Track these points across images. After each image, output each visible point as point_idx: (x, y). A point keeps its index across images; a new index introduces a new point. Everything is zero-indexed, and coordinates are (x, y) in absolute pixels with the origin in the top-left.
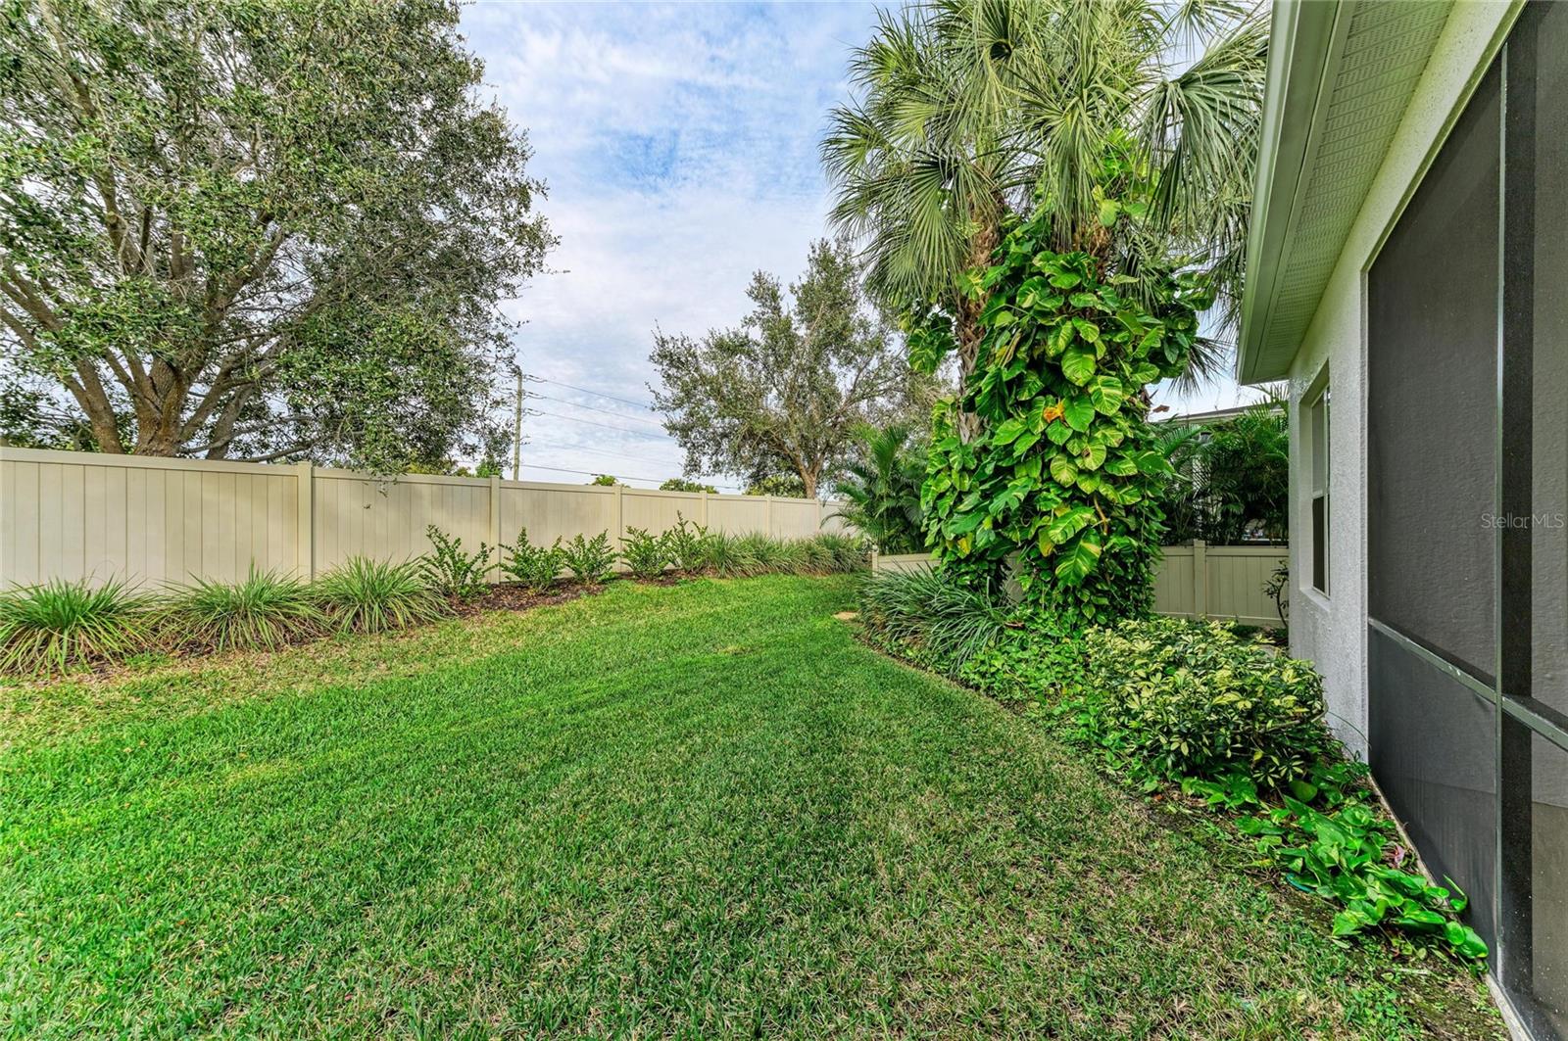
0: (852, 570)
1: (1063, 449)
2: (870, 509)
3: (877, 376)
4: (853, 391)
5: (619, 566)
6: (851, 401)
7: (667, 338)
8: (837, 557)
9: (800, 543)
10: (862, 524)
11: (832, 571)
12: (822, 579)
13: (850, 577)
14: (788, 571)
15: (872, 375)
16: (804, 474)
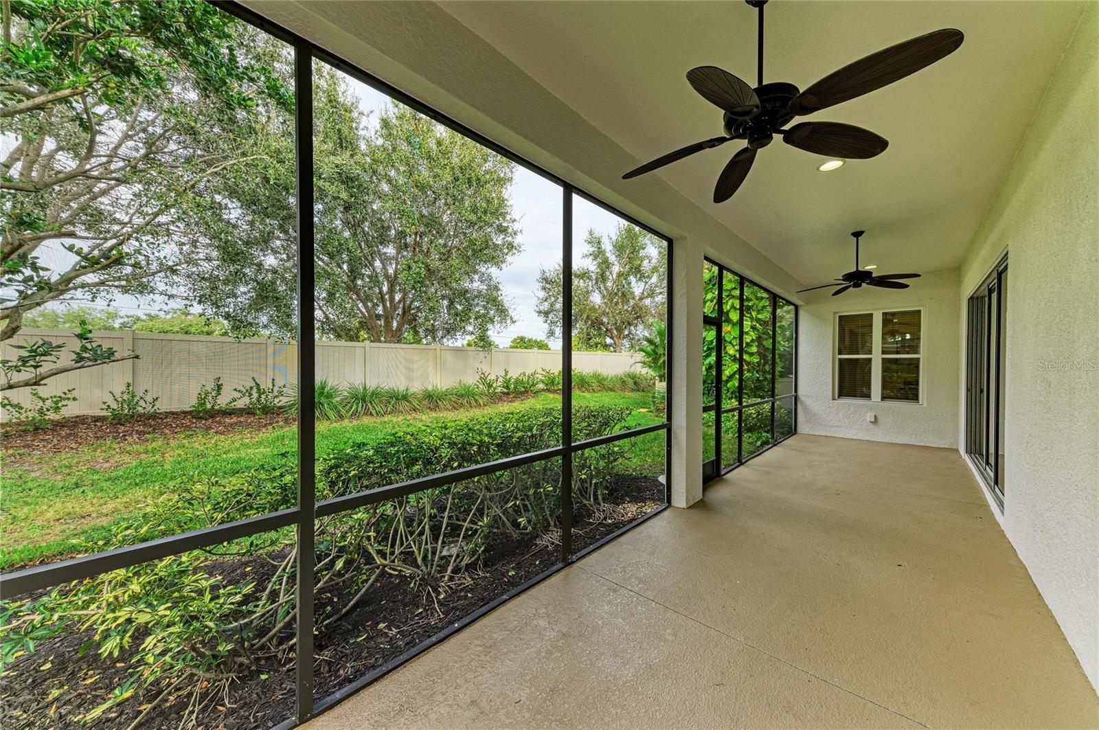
0: (643, 391)
1: (730, 342)
2: (655, 360)
3: (656, 286)
4: (643, 294)
5: (541, 386)
6: (641, 299)
7: (546, 270)
8: (635, 383)
9: (616, 377)
10: (650, 367)
11: (633, 390)
12: (628, 394)
13: (643, 394)
14: (612, 390)
15: (653, 286)
16: (615, 339)
